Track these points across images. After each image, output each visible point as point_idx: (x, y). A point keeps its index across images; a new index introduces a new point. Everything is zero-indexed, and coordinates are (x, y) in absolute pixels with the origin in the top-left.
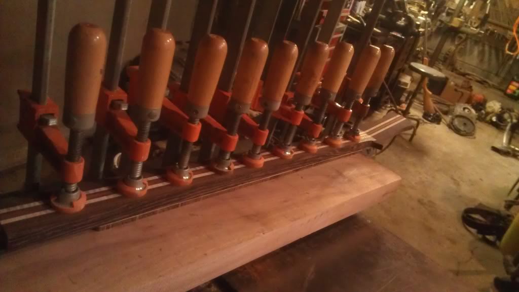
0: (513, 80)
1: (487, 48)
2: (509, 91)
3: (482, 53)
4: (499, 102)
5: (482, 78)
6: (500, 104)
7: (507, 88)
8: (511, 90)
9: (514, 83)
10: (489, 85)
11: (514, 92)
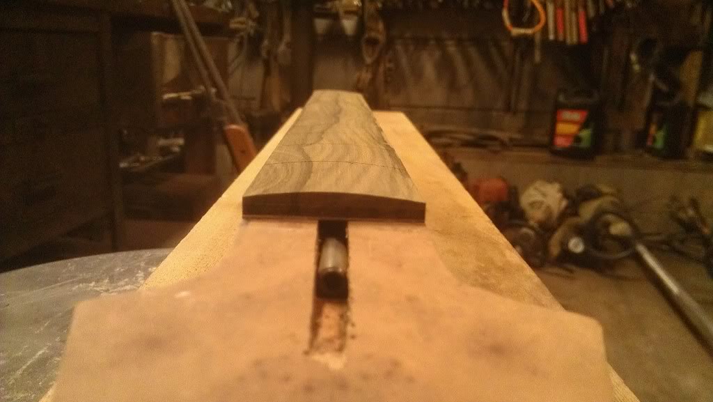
0: (558, 107)
1: (452, 49)
2: (561, 142)
3: (445, 66)
4: (550, 180)
5: (475, 130)
6: (557, 186)
7: (552, 133)
8: (565, 136)
9: (567, 115)
10: (503, 144)
11: (577, 139)
